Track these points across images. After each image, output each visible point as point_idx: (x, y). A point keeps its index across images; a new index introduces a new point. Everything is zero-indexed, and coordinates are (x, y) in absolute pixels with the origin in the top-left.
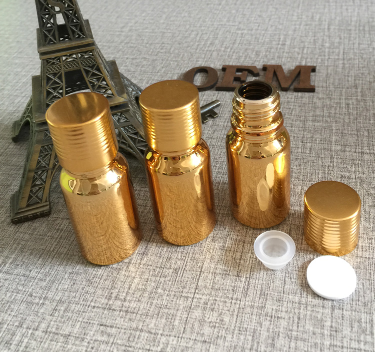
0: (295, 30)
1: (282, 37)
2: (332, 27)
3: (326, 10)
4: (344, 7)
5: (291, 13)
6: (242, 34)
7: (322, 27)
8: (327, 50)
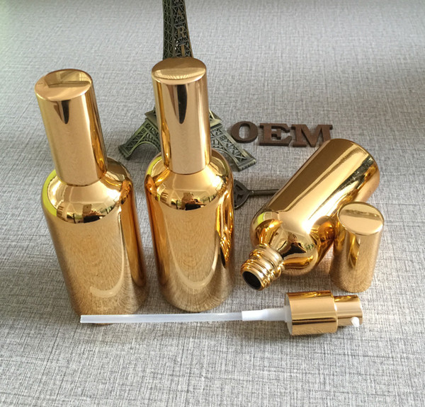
0: (257, 58)
1: (249, 64)
2: (284, 55)
3: (279, 41)
4: (292, 38)
5: (253, 43)
6: (220, 62)
7: (277, 55)
8: (281, 74)
